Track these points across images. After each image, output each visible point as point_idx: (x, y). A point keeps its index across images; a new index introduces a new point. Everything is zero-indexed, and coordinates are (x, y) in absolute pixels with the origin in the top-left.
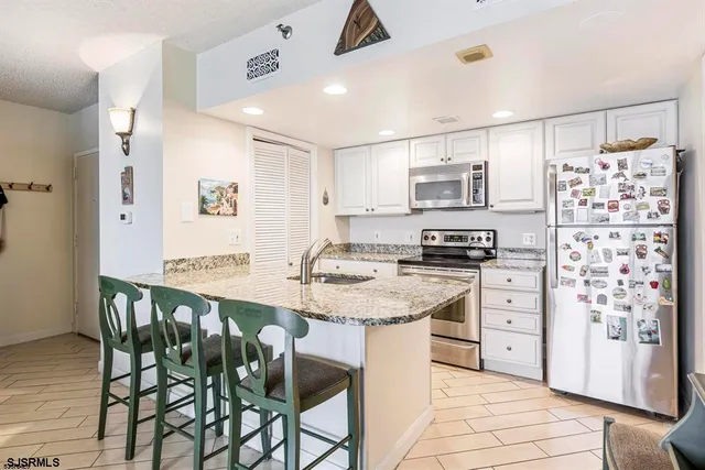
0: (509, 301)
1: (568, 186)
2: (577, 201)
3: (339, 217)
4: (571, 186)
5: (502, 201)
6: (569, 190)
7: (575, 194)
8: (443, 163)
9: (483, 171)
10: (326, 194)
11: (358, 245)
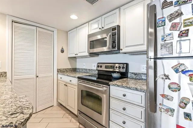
0: (124, 109)
1: (167, 21)
2: (176, 33)
3: (70, 58)
4: (170, 21)
5: (127, 47)
6: (168, 24)
7: (174, 27)
8: (100, 30)
9: (116, 31)
10: (62, 48)
11: (79, 69)
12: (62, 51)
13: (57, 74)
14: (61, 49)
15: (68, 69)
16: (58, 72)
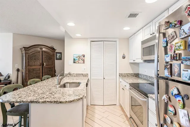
3: (131, 63)
10: (124, 55)
11: (141, 74)
12: (124, 57)
13: (119, 78)
14: (122, 55)
15: (129, 74)
16: (120, 76)
